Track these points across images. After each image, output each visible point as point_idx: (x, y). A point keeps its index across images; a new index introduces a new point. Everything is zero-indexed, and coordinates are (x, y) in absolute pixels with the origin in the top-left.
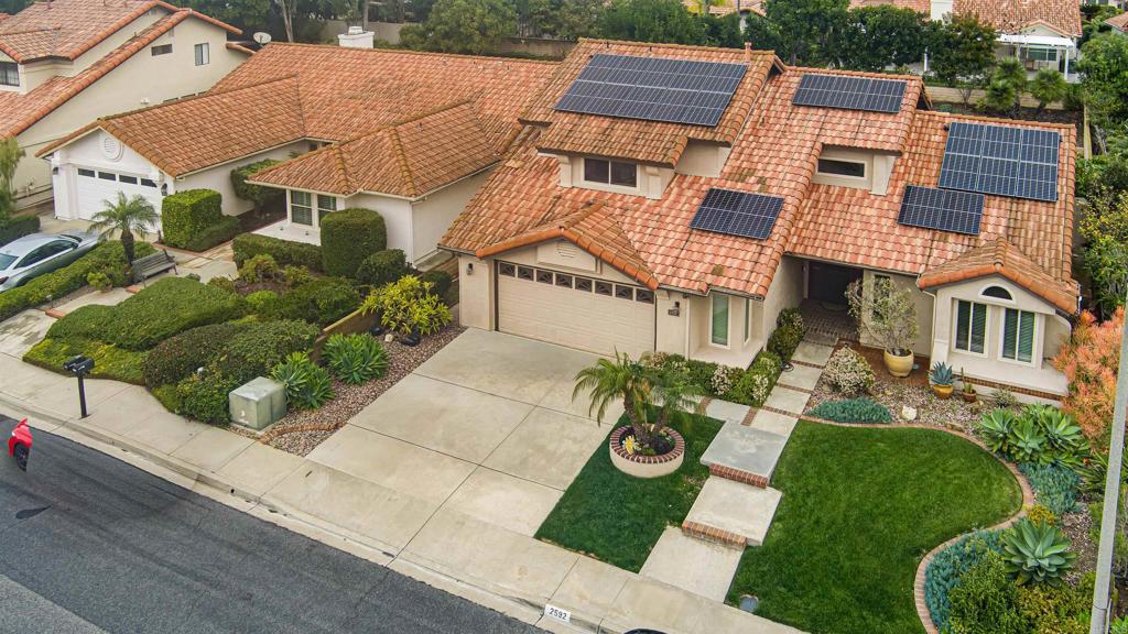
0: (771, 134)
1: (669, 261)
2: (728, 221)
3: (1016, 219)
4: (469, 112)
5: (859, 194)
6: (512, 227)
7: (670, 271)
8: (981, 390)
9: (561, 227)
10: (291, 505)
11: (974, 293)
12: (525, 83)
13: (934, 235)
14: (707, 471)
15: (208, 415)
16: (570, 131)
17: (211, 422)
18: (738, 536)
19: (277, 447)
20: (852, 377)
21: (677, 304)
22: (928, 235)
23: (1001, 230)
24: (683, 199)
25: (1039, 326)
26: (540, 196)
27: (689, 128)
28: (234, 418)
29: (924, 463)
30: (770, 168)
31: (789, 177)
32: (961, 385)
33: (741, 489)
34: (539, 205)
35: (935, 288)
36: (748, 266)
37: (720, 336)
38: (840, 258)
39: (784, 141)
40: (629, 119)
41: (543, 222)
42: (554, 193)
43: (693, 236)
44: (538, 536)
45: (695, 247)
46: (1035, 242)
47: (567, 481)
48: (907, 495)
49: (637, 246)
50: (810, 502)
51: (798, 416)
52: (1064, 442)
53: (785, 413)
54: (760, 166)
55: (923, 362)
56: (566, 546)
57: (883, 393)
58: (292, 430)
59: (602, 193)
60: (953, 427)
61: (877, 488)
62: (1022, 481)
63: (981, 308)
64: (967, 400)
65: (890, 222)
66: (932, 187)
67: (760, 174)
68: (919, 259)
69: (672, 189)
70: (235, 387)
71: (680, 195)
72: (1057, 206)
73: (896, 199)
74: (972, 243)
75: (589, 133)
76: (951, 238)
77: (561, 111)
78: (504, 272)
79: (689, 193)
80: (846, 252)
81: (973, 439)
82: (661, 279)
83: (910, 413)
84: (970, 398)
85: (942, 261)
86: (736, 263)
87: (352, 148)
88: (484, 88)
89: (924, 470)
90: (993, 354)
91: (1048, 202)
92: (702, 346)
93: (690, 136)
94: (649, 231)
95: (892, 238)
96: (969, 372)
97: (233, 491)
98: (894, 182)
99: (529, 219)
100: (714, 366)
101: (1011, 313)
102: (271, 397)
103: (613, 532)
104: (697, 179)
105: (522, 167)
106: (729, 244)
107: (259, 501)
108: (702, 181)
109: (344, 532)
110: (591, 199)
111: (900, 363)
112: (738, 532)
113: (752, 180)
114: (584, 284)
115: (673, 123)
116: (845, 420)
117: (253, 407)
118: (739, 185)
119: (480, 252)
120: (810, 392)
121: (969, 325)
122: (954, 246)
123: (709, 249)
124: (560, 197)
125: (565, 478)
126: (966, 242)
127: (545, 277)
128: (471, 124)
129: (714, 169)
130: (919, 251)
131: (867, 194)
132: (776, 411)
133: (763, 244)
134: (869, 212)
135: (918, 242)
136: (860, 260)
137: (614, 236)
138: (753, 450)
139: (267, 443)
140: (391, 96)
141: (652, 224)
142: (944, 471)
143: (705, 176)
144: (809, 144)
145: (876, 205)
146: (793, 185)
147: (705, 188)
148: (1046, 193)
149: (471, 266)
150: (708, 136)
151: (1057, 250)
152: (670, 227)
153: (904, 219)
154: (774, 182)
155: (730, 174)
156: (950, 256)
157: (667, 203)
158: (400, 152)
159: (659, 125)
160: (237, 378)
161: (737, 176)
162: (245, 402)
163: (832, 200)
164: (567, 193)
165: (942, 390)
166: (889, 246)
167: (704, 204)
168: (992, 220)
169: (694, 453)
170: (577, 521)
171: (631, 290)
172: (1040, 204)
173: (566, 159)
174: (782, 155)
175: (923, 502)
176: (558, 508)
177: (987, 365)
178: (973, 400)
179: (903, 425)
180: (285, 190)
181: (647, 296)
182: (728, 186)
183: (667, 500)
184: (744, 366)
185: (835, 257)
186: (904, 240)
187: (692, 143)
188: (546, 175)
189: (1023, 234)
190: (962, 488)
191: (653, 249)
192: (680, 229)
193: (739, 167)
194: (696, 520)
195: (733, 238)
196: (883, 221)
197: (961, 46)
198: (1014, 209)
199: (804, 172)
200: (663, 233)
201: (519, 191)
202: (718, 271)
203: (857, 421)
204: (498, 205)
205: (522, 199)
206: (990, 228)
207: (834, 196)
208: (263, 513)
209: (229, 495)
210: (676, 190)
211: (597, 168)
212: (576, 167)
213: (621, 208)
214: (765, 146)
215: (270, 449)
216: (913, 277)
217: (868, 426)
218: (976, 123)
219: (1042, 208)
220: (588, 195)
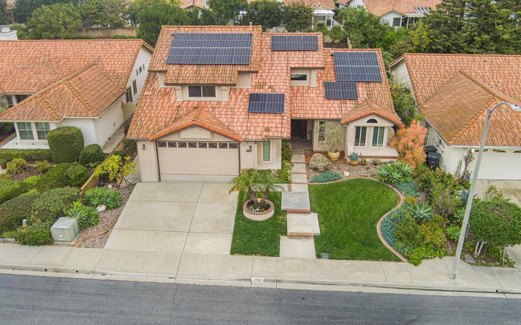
0: (267, 65)
1: (244, 128)
2: (264, 107)
3: (369, 91)
4: (97, 70)
5: (306, 88)
6: (162, 124)
7: (246, 133)
8: (368, 160)
9: (193, 121)
10: (112, 270)
11: (363, 123)
12: (122, 51)
13: (341, 101)
14: (285, 212)
15: (42, 241)
16: (179, 73)
17: (44, 244)
18: (311, 233)
19: (86, 247)
20: (323, 164)
21: (250, 147)
22: (339, 102)
23: (365, 96)
24: (239, 100)
25: (386, 131)
26: (169, 107)
27: (237, 66)
28: (55, 239)
29: (362, 191)
30: (272, 81)
31: (282, 84)
32: (360, 160)
33: (302, 216)
34: (170, 112)
35: (347, 124)
36: (279, 125)
37: (267, 157)
38: (307, 117)
39: (274, 68)
40: (206, 65)
41: (176, 120)
42: (176, 105)
43: (250, 116)
44: (232, 253)
45: (253, 121)
46: (379, 99)
47: (231, 230)
48: (362, 204)
49: (226, 124)
50: (330, 214)
51: (307, 184)
52: (409, 173)
53: (301, 183)
54: (267, 81)
55: (343, 154)
56: (246, 254)
57: (333, 168)
58: (89, 238)
59: (199, 102)
60: (364, 176)
61: (350, 204)
62: (395, 189)
63: (364, 128)
64: (363, 165)
65: (322, 99)
66: (334, 81)
67: (269, 84)
68: (338, 112)
69: (232, 96)
70: (51, 225)
71: (237, 98)
72: (383, 83)
73: (321, 88)
74: (356, 103)
75: (189, 74)
76: (348, 102)
77: (169, 64)
78: (161, 146)
79: (240, 97)
80: (309, 114)
81: (372, 178)
82: (244, 137)
83: (347, 174)
84: (363, 164)
85: (347, 112)
86: (274, 125)
87: (48, 96)
88: (99, 56)
89: (363, 193)
90: (369, 145)
91: (379, 82)
92: (259, 163)
93: (239, 70)
94: (229, 116)
95: (325, 105)
96: (363, 154)
97: (77, 271)
98: (318, 80)
99: (168, 119)
100: (270, 171)
101: (376, 128)
102: (73, 225)
103: (263, 244)
104: (241, 90)
105: (153, 94)
106: (267, 117)
107: (94, 272)
108: (244, 91)
109: (144, 274)
110: (195, 105)
111: (335, 155)
112: (310, 232)
113: (266, 87)
114: (203, 145)
115: (228, 65)
116: (326, 181)
117: (67, 232)
118: (262, 90)
119: (151, 138)
120: (306, 173)
121: (360, 136)
122: (350, 105)
123: (259, 121)
124: (179, 107)
125: (230, 228)
126: (354, 103)
127: (183, 145)
128: (101, 76)
129: (248, 85)
130: (337, 109)
131: (309, 88)
132: (298, 183)
133: (282, 115)
134: (312, 95)
135: (336, 105)
136: (315, 116)
137: (215, 121)
138: (299, 200)
139: (79, 246)
140: (47, 66)
141: (230, 113)
142: (370, 192)
143: (245, 88)
144: (285, 68)
145: (314, 92)
146: (285, 87)
147: (246, 93)
148: (378, 78)
149: (144, 145)
150: (247, 69)
151: (388, 101)
152: (238, 113)
153: (328, 96)
154: (276, 87)
155: (256, 86)
156: (349, 109)
157: (232, 103)
158: (77, 95)
159: (222, 66)
160: (50, 220)
161: (259, 87)
162: (61, 231)
163: (295, 92)
164: (182, 104)
165: (355, 163)
166: (325, 109)
167: (250, 101)
168: (361, 92)
169: (278, 207)
170: (245, 244)
171: (226, 144)
172: (376, 83)
173: (180, 87)
174: (275, 74)
175: (369, 205)
176: (234, 241)
177: (368, 150)
178: (365, 165)
179: (346, 179)
180: (13, 123)
181: (235, 145)
182: (257, 91)
183: (277, 227)
184: (280, 168)
185: (305, 117)
186: (330, 105)
187: (240, 73)
188: (167, 97)
189: (374, 96)
190: (379, 198)
191: (235, 124)
192: (243, 113)
193: (258, 82)
194: (292, 231)
195: (268, 114)
196: (319, 98)
197: (299, 17)
198: (368, 86)
199: (287, 81)
200: (236, 116)
201: (157, 106)
202: (267, 130)
203: (330, 181)
204: (149, 115)
205: (160, 110)
206: (361, 96)
207: (295, 90)
208: (99, 277)
209: (76, 273)
210: (234, 96)
211: (195, 90)
212: (184, 91)
213: (211, 108)
214: (266, 71)
215: (83, 249)
216: (338, 120)
217: (336, 182)
218: (343, 51)
219: (378, 85)
220: (193, 104)
